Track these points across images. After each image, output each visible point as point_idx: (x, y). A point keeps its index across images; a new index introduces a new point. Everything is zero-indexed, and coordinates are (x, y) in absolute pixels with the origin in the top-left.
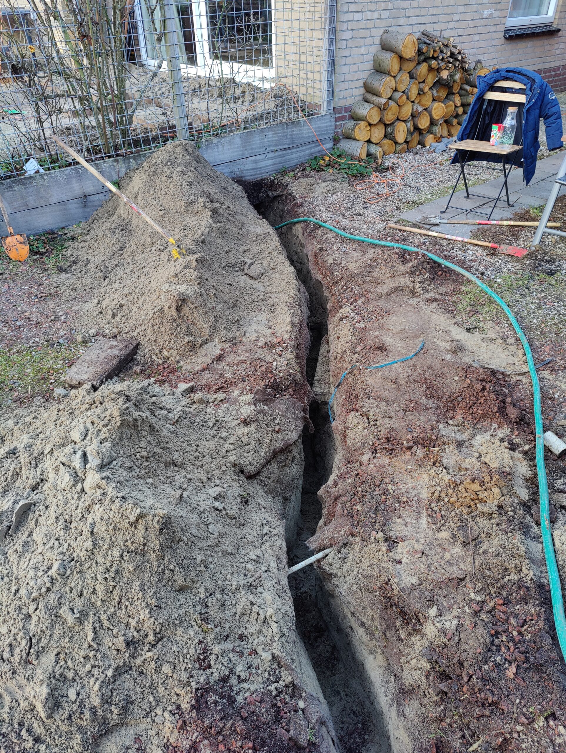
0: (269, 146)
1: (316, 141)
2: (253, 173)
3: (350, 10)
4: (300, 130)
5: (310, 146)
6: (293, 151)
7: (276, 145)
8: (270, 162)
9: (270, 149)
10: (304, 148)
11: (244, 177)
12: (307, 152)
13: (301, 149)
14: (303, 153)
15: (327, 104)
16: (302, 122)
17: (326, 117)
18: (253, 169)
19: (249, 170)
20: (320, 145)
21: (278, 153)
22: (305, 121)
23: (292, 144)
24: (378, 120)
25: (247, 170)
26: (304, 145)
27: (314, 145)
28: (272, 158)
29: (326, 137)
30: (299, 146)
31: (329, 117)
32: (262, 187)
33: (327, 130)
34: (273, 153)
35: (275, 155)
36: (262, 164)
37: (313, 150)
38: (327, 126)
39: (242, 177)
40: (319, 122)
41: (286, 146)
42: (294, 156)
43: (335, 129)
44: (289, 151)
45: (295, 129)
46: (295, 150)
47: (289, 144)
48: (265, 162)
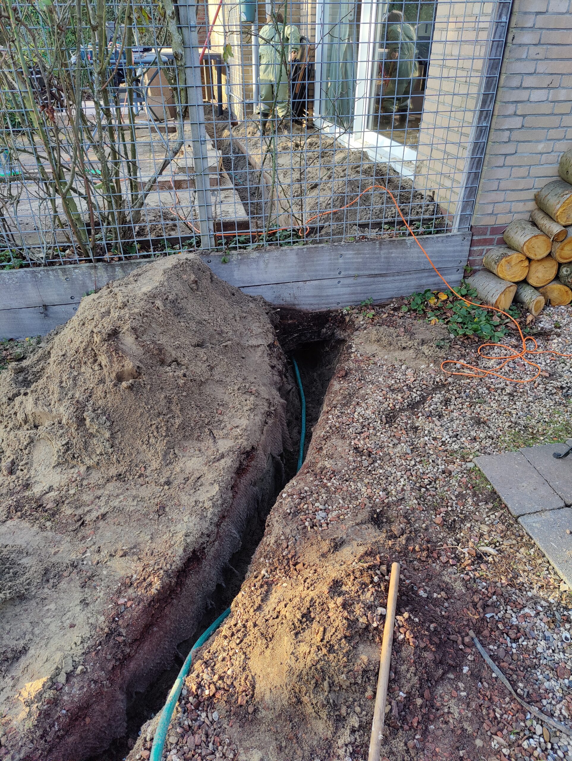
0: (346, 270)
1: (431, 270)
2: (315, 302)
3: (524, 85)
4: (405, 253)
5: (419, 275)
6: (388, 279)
7: (358, 269)
8: (347, 290)
9: (347, 273)
10: (408, 277)
11: (298, 305)
12: (413, 283)
13: (401, 277)
14: (404, 284)
15: (461, 220)
16: (409, 242)
17: (453, 239)
18: (314, 296)
19: (308, 297)
20: (437, 275)
21: (361, 280)
22: (415, 242)
23: (387, 269)
24: (545, 255)
25: (305, 297)
26: (408, 272)
27: (426, 274)
28: (349, 286)
29: (450, 265)
30: (399, 273)
31: (461, 238)
32: (328, 321)
33: (452, 257)
34: (352, 279)
35: (355, 281)
36: (330, 292)
37: (424, 281)
38: (454, 251)
39: (294, 305)
40: (439, 245)
41: (377, 272)
42: (389, 286)
43: (469, 256)
44: (381, 279)
45: (394, 250)
46: (392, 278)
47: (381, 270)
48: (336, 290)
